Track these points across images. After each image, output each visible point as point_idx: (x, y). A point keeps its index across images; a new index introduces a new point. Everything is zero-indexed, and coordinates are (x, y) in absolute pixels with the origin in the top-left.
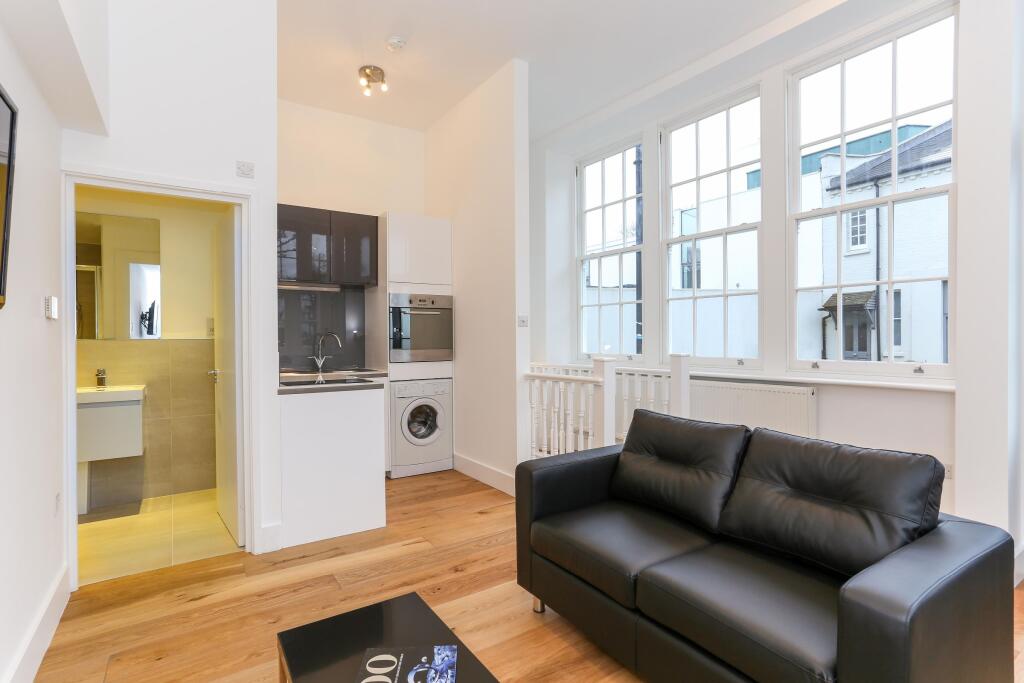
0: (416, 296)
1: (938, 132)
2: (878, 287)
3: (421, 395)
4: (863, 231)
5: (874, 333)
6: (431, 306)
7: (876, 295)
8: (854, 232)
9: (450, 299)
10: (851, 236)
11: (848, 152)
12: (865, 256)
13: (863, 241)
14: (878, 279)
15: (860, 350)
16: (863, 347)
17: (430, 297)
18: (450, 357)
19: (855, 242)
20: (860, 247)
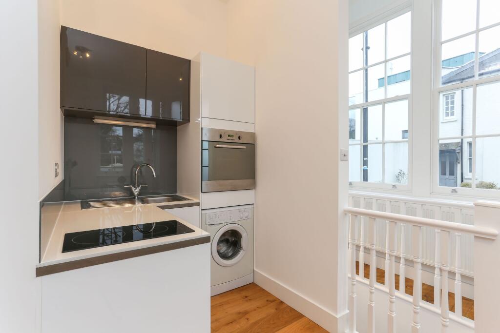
0: (225, 132)
1: (491, 55)
2: (462, 140)
3: (229, 221)
4: (453, 108)
5: (459, 166)
6: (237, 141)
7: (461, 145)
8: (447, 109)
9: (253, 135)
10: (445, 112)
11: (443, 65)
12: (454, 123)
13: (453, 114)
14: (462, 134)
15: (450, 174)
16: (452, 173)
17: (237, 132)
18: (253, 186)
19: (447, 115)
20: (450, 118)
